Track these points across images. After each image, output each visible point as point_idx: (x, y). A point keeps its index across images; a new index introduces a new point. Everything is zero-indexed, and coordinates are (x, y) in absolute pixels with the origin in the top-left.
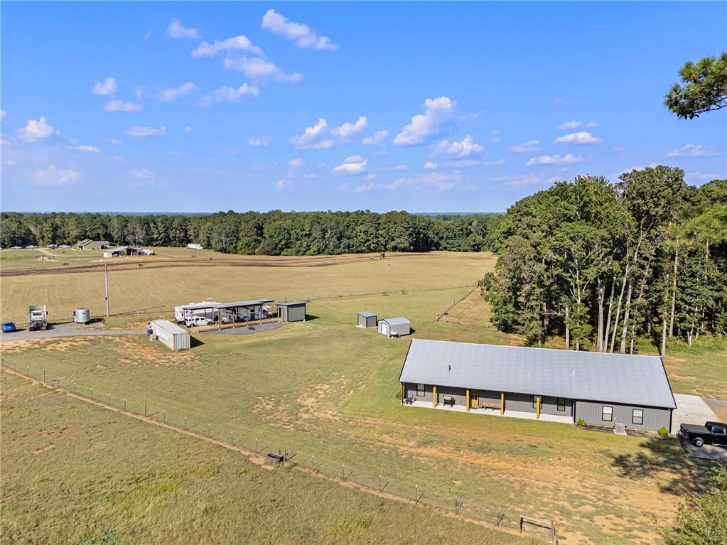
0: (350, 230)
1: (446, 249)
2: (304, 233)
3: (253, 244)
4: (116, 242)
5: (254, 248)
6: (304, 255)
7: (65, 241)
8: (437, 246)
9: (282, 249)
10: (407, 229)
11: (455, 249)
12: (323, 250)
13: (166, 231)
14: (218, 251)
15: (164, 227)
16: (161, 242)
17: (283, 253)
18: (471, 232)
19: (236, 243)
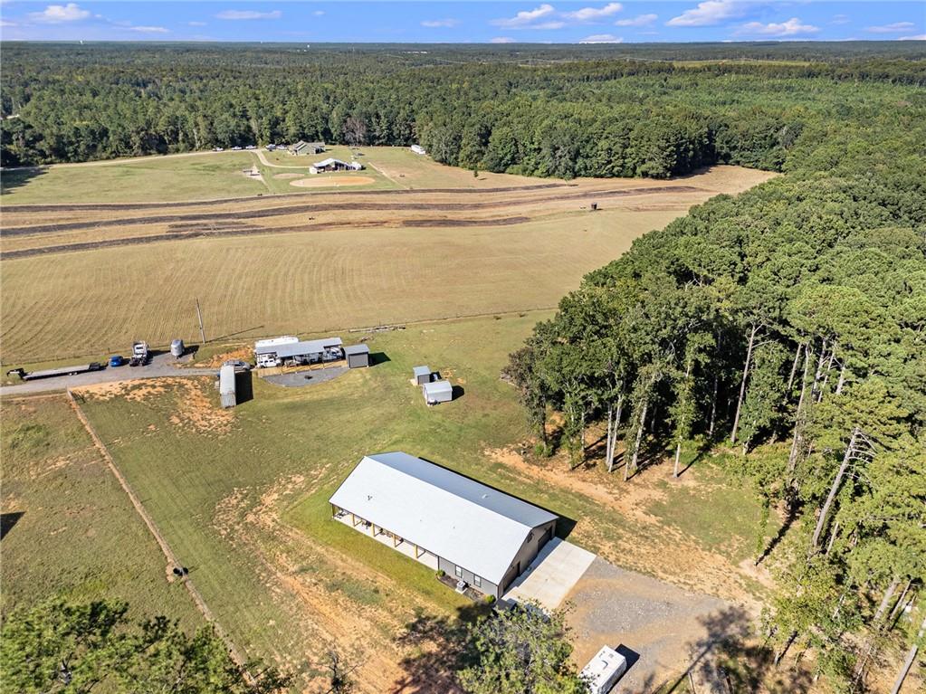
0: (589, 147)
1: (738, 163)
2: (533, 147)
3: (476, 156)
4: (336, 140)
5: (476, 161)
6: (531, 175)
7: (284, 140)
8: (726, 159)
9: (507, 165)
10: (663, 149)
11: (750, 165)
12: (554, 172)
13: (389, 128)
14: (437, 161)
15: (388, 121)
16: (383, 140)
17: (508, 170)
18: (778, 143)
19: (458, 153)
